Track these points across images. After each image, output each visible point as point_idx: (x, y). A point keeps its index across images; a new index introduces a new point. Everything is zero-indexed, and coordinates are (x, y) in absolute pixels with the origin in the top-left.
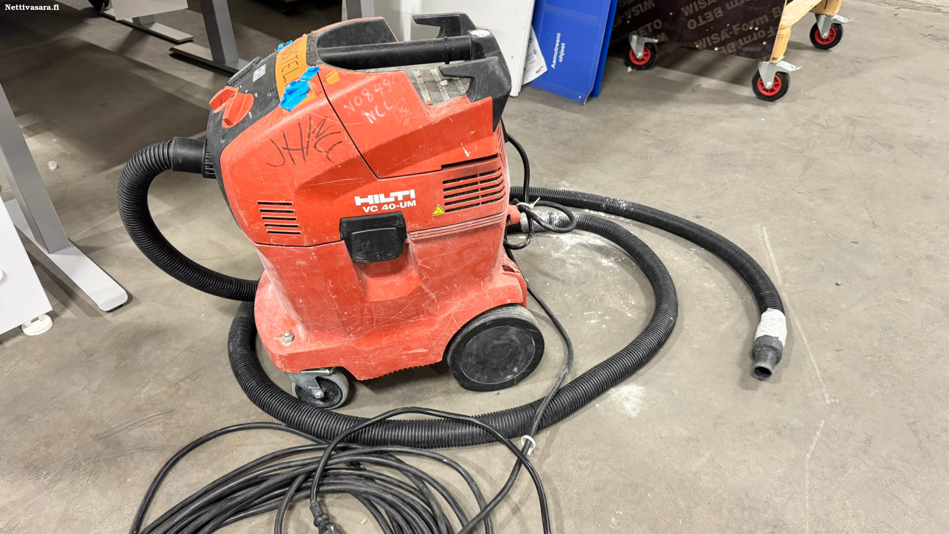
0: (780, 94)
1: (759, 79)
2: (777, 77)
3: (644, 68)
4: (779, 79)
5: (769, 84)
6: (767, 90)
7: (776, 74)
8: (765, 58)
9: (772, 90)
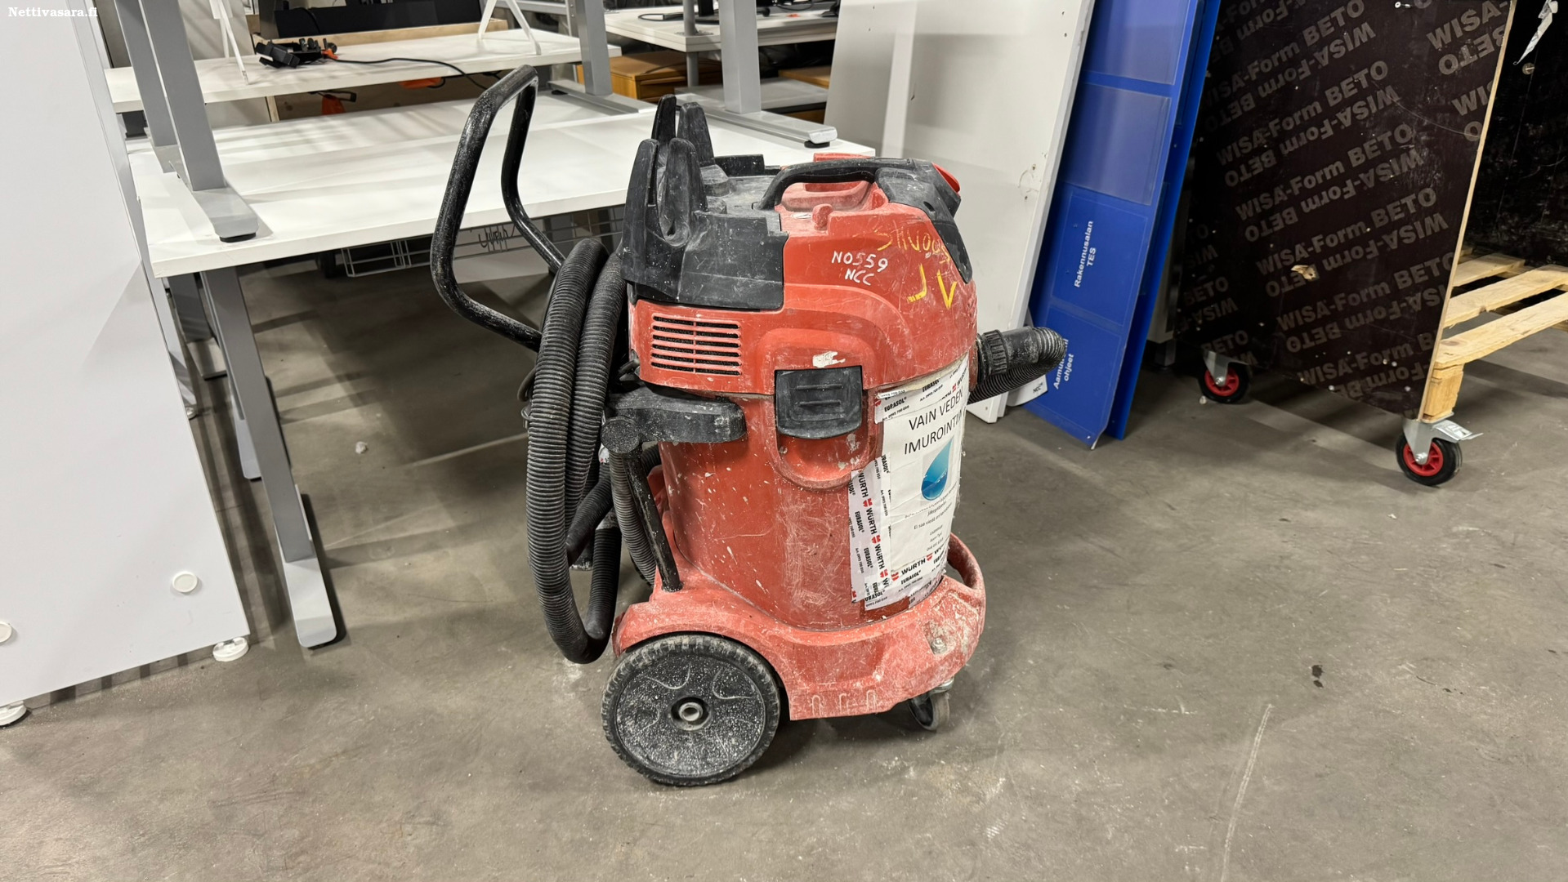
0: (1441, 476)
1: (1406, 446)
2: (1435, 446)
3: (1229, 400)
4: (1438, 450)
5: (1422, 456)
6: (1420, 466)
7: (1435, 440)
8: (1409, 413)
9: (1428, 467)
